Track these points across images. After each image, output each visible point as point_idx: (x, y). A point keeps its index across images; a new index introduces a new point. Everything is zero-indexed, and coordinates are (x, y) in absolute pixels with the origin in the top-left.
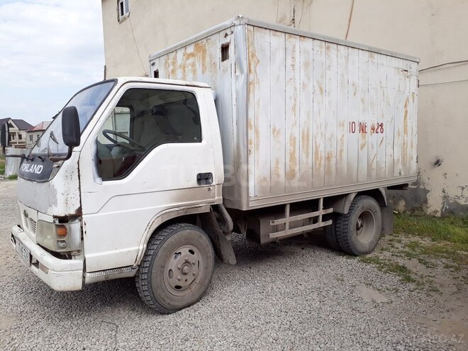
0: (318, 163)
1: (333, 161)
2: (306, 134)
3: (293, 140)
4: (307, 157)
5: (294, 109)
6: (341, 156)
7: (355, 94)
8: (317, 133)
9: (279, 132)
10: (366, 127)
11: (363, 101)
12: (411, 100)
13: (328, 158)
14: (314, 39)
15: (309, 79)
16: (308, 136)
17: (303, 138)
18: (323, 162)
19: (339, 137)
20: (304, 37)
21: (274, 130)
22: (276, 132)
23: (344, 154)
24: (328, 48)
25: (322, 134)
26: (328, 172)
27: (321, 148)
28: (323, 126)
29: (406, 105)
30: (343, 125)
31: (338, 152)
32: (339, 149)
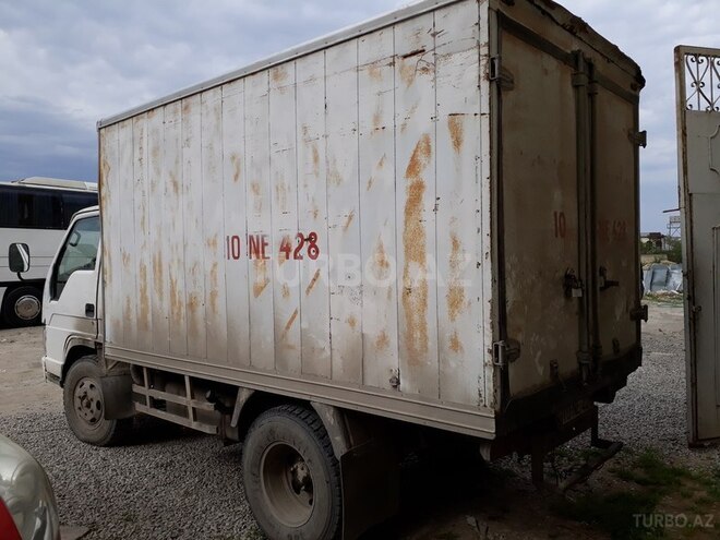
0: (176, 311)
1: (200, 311)
2: (157, 260)
3: (143, 269)
4: (161, 299)
5: (143, 223)
6: (213, 304)
7: (236, 177)
8: (173, 261)
9: (128, 259)
10: (264, 244)
11: (255, 188)
12: (444, 140)
13: (191, 306)
14: (166, 105)
15: (159, 173)
16: (160, 266)
17: (154, 267)
18: (183, 311)
19: (209, 268)
20: (153, 109)
21: (124, 256)
22: (126, 258)
23: (220, 302)
24: (186, 108)
25: (179, 261)
26: (193, 330)
27: (180, 286)
28: (181, 249)
29: (413, 168)
30: (214, 243)
31: (208, 296)
32: (209, 292)
